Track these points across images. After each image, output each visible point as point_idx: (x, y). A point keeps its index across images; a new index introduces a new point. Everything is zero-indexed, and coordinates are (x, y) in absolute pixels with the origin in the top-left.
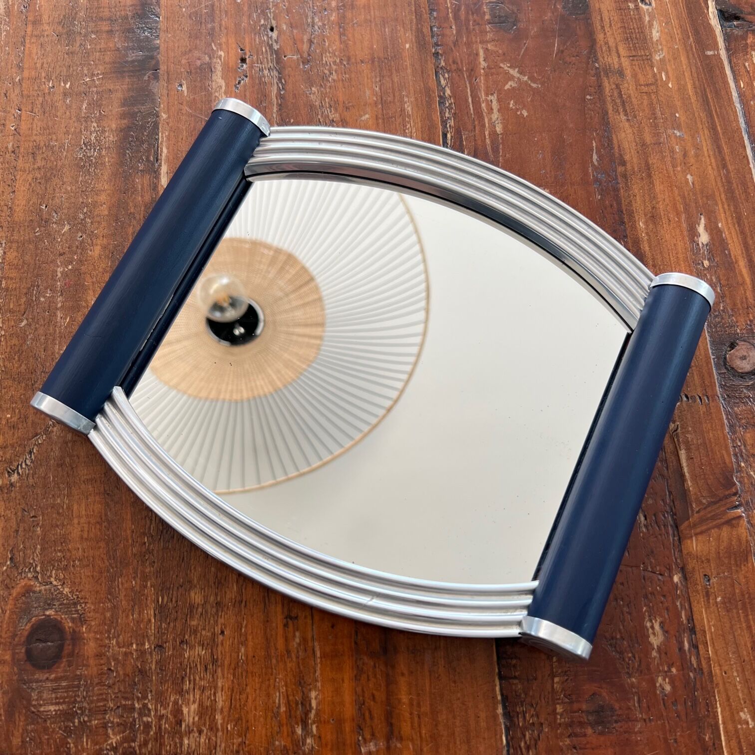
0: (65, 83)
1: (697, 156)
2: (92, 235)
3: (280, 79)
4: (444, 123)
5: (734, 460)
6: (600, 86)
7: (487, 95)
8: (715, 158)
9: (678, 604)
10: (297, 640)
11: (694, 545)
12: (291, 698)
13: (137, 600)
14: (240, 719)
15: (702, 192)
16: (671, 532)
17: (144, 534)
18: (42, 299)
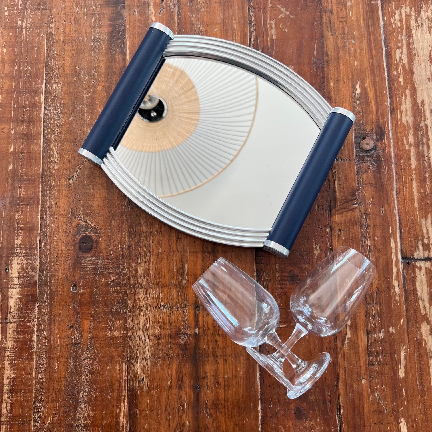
0: (84, 9)
1: (360, 53)
2: (98, 81)
3: (179, 10)
4: (251, 33)
5: (357, 186)
6: (321, 18)
7: (270, 21)
8: (368, 54)
9: (327, 240)
10: (181, 246)
11: (337, 218)
12: (178, 266)
13: (120, 229)
14: (159, 273)
15: (360, 70)
16: (328, 212)
17: (123, 205)
18: (78, 108)
